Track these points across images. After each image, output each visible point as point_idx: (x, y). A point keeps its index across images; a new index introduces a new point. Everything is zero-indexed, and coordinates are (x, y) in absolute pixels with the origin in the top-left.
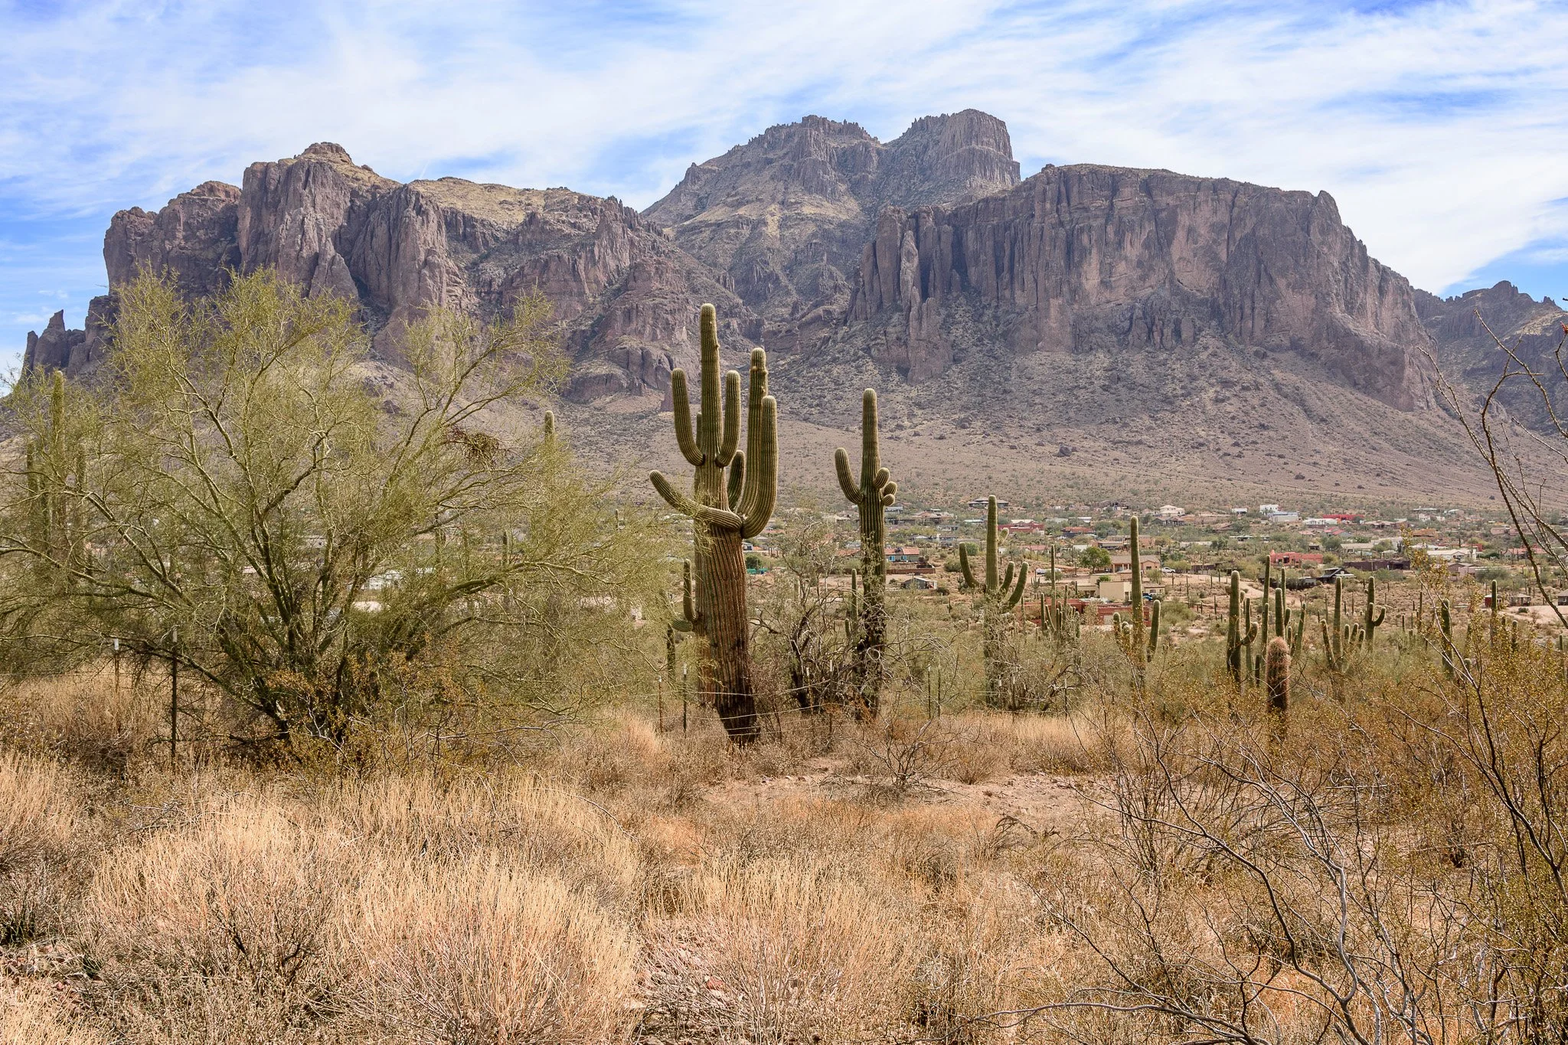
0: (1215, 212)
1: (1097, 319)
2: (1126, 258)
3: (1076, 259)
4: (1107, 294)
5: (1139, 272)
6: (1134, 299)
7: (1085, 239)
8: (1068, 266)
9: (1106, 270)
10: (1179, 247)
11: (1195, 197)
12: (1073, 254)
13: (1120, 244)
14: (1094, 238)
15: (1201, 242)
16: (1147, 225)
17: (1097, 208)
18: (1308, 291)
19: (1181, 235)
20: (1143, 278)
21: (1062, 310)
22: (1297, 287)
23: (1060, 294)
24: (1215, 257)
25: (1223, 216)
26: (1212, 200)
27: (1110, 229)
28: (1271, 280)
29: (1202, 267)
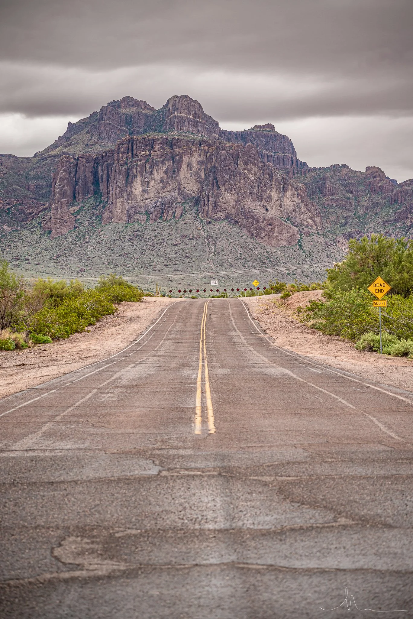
0: (200, 156)
1: (140, 207)
2: (154, 179)
3: (130, 180)
4: (146, 196)
5: (161, 185)
6: (159, 198)
7: (135, 170)
8: (126, 183)
9: (145, 184)
10: (184, 172)
11: (191, 149)
12: (129, 177)
13: (151, 173)
14: (138, 170)
15: (194, 170)
16: (166, 163)
17: (141, 155)
18: (234, 192)
19: (184, 167)
20: (163, 188)
21: (123, 204)
22: (229, 190)
23: (122, 196)
24: (200, 176)
25: (202, 158)
26: (199, 150)
27: (148, 166)
28: (219, 187)
29: (194, 181)
